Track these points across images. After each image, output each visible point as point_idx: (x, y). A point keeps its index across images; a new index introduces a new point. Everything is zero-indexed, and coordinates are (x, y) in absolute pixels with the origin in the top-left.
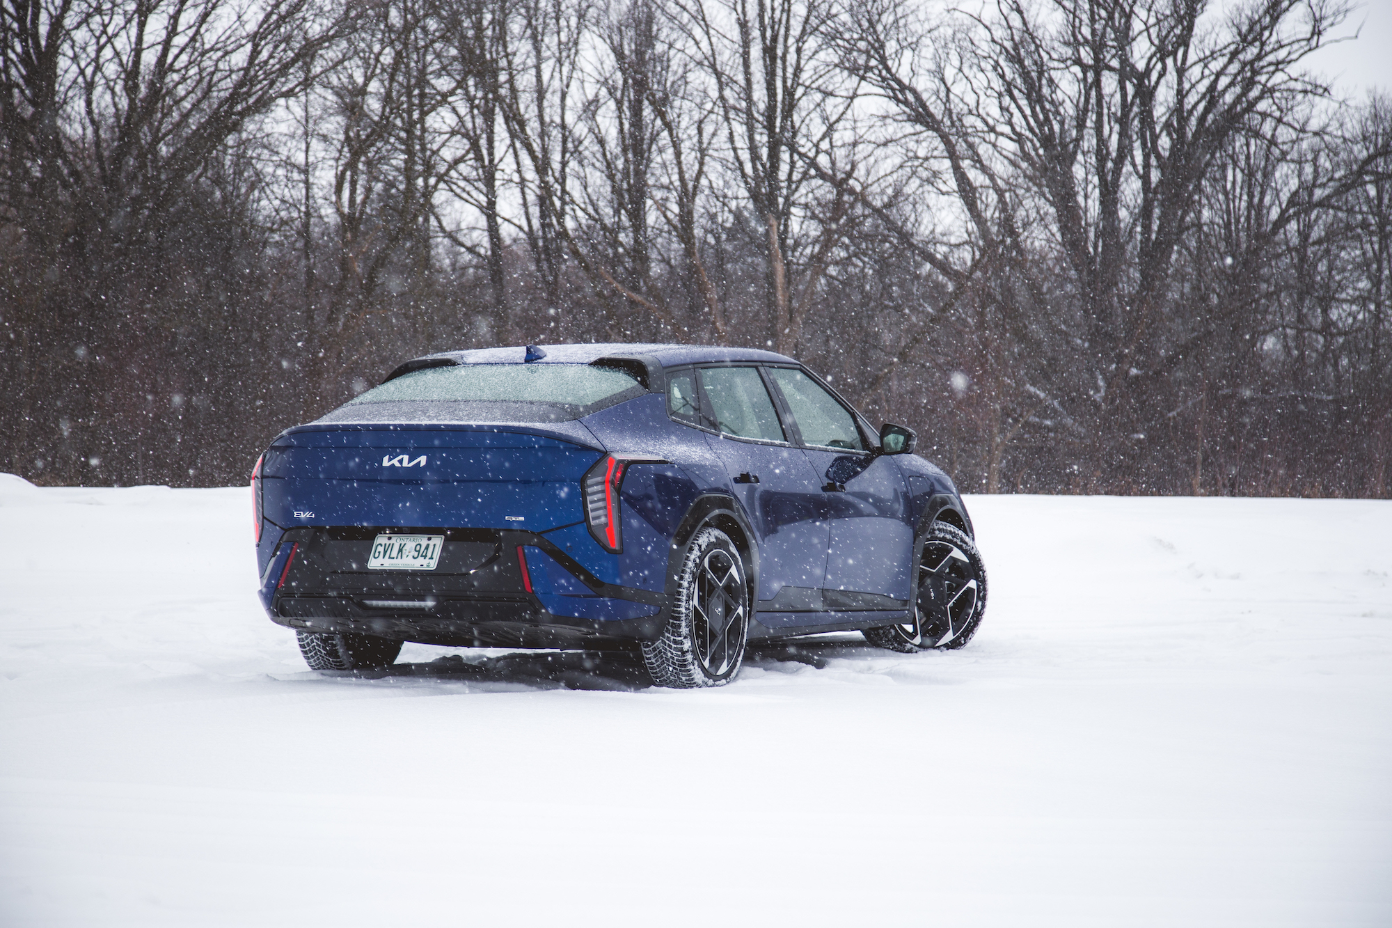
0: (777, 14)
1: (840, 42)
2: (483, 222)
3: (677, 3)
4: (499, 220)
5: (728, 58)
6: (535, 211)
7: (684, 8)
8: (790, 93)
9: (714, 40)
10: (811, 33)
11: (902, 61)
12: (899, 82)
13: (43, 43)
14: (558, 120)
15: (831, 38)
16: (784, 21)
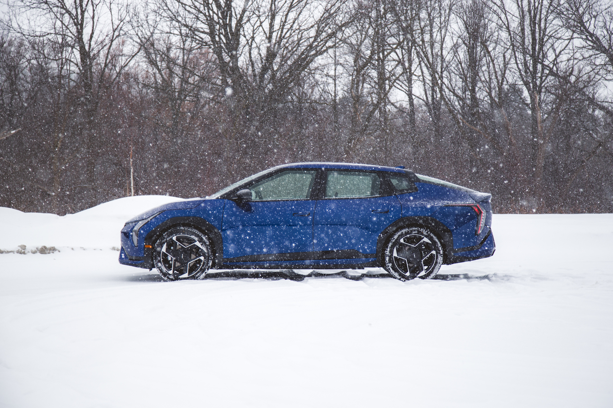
0: (537, 4)
1: (563, 16)
2: (407, 98)
3: (492, 1)
4: (414, 97)
5: (514, 25)
6: (429, 93)
7: (495, 3)
8: (542, 40)
9: (508, 17)
10: (551, 13)
11: (591, 23)
12: (589, 32)
13: (233, 30)
14: (439, 53)
15: (560, 14)
16: (539, 8)
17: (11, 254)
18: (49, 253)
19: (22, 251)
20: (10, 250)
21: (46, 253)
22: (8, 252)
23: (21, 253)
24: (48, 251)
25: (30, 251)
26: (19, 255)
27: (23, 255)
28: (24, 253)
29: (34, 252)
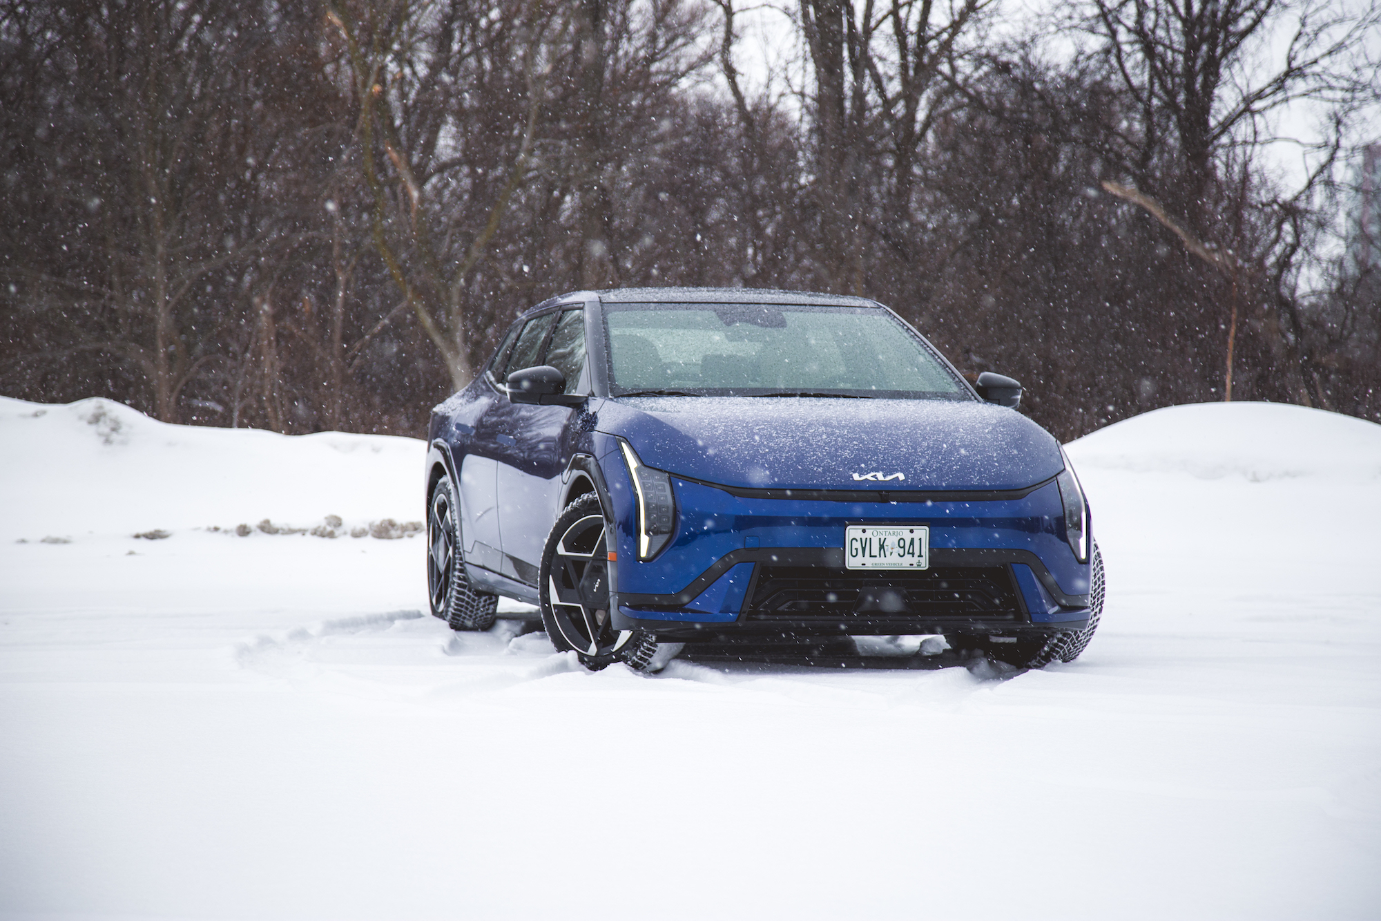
17: (298, 536)
18: (400, 537)
19: (329, 530)
20: (295, 526)
21: (390, 538)
22: (292, 532)
23: (322, 535)
24: (399, 532)
25: (349, 532)
26: (317, 540)
27: (327, 541)
28: (331, 535)
29: (357, 535)
